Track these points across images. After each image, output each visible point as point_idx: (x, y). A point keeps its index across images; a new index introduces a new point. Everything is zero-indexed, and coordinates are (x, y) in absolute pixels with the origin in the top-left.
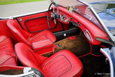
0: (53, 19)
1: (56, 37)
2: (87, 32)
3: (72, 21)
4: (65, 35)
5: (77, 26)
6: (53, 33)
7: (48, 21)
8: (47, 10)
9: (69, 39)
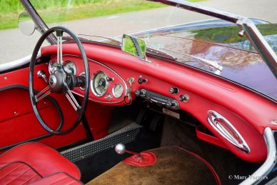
0: (61, 90)
1: (76, 163)
2: (221, 121)
3: (144, 91)
4: (120, 148)
5: (173, 105)
6: (60, 150)
7: (36, 104)
8: (28, 58)
9: (133, 163)
